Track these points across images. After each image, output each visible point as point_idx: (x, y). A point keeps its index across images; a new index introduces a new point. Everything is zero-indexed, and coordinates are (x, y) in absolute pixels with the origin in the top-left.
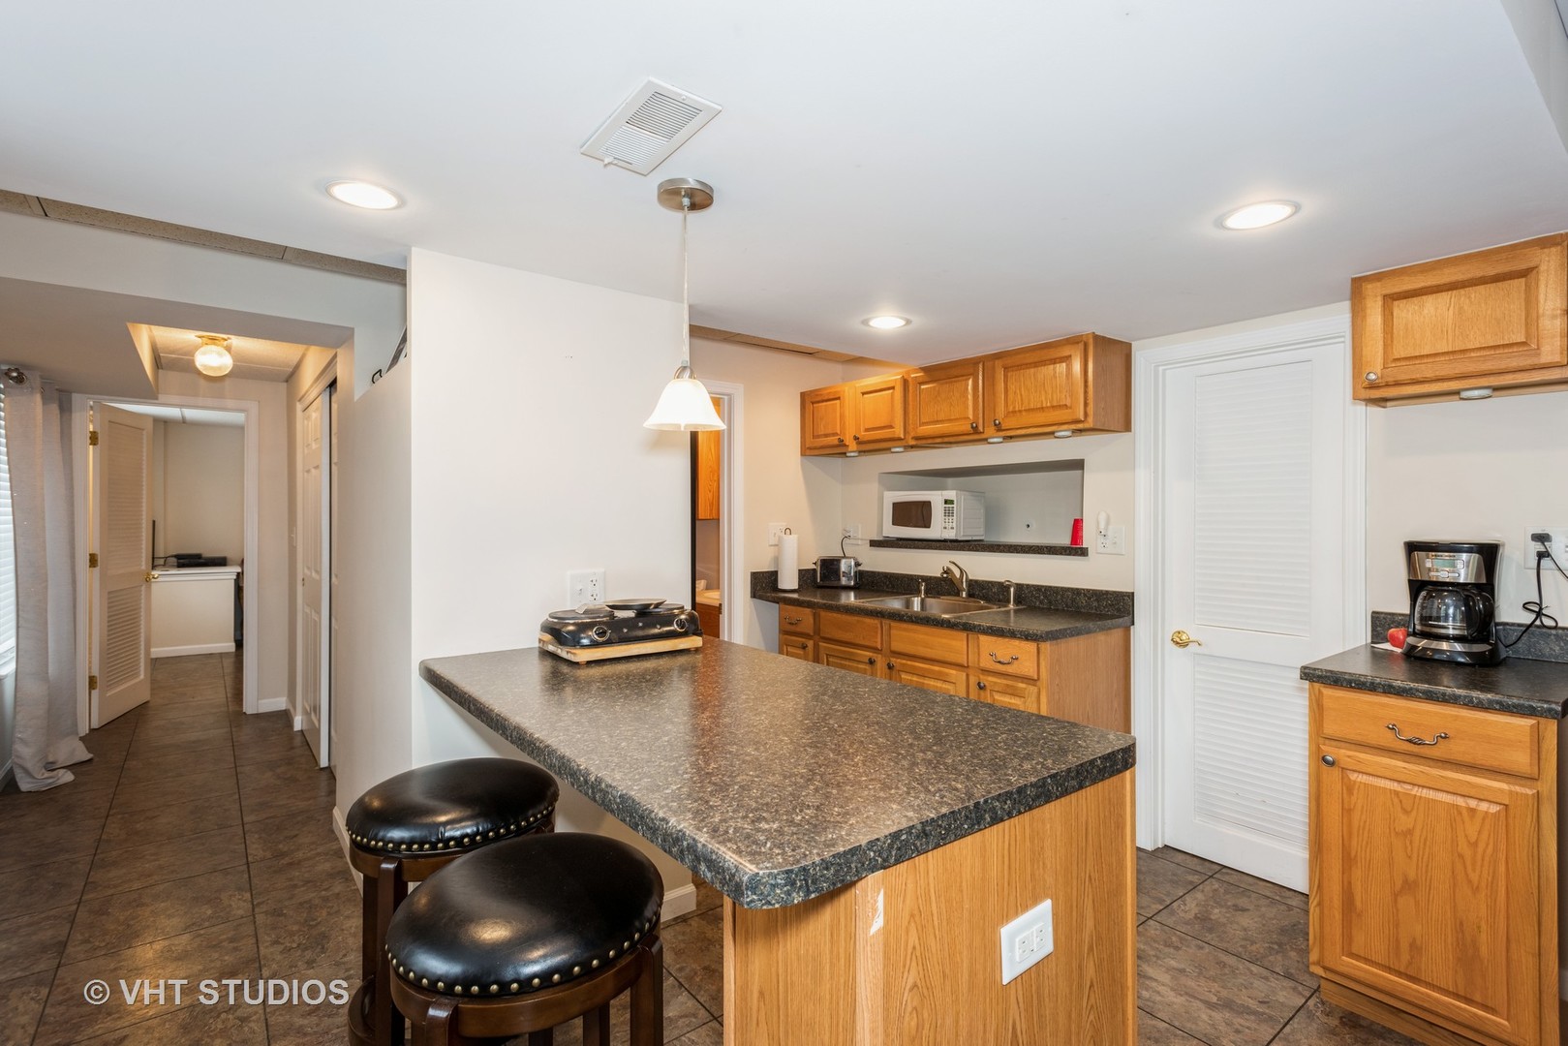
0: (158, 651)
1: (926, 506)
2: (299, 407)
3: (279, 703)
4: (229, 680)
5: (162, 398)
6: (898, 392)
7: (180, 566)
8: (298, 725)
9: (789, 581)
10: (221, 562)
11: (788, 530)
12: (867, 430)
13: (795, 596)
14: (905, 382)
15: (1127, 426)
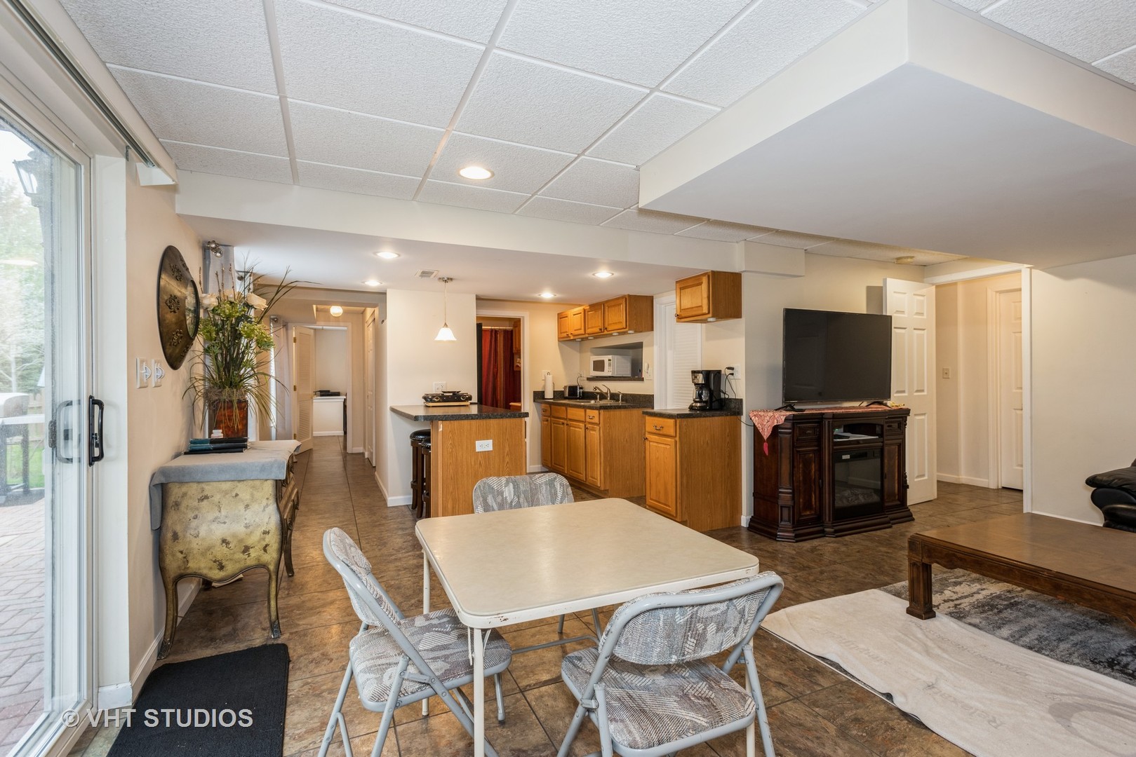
0: (316, 433)
1: (602, 362)
2: (366, 325)
3: (360, 450)
4: (342, 444)
5: (318, 323)
6: (582, 314)
7: (322, 395)
8: (366, 456)
9: (549, 395)
10: (338, 394)
11: (548, 373)
12: (575, 330)
13: (552, 401)
14: (585, 310)
15: (653, 330)
